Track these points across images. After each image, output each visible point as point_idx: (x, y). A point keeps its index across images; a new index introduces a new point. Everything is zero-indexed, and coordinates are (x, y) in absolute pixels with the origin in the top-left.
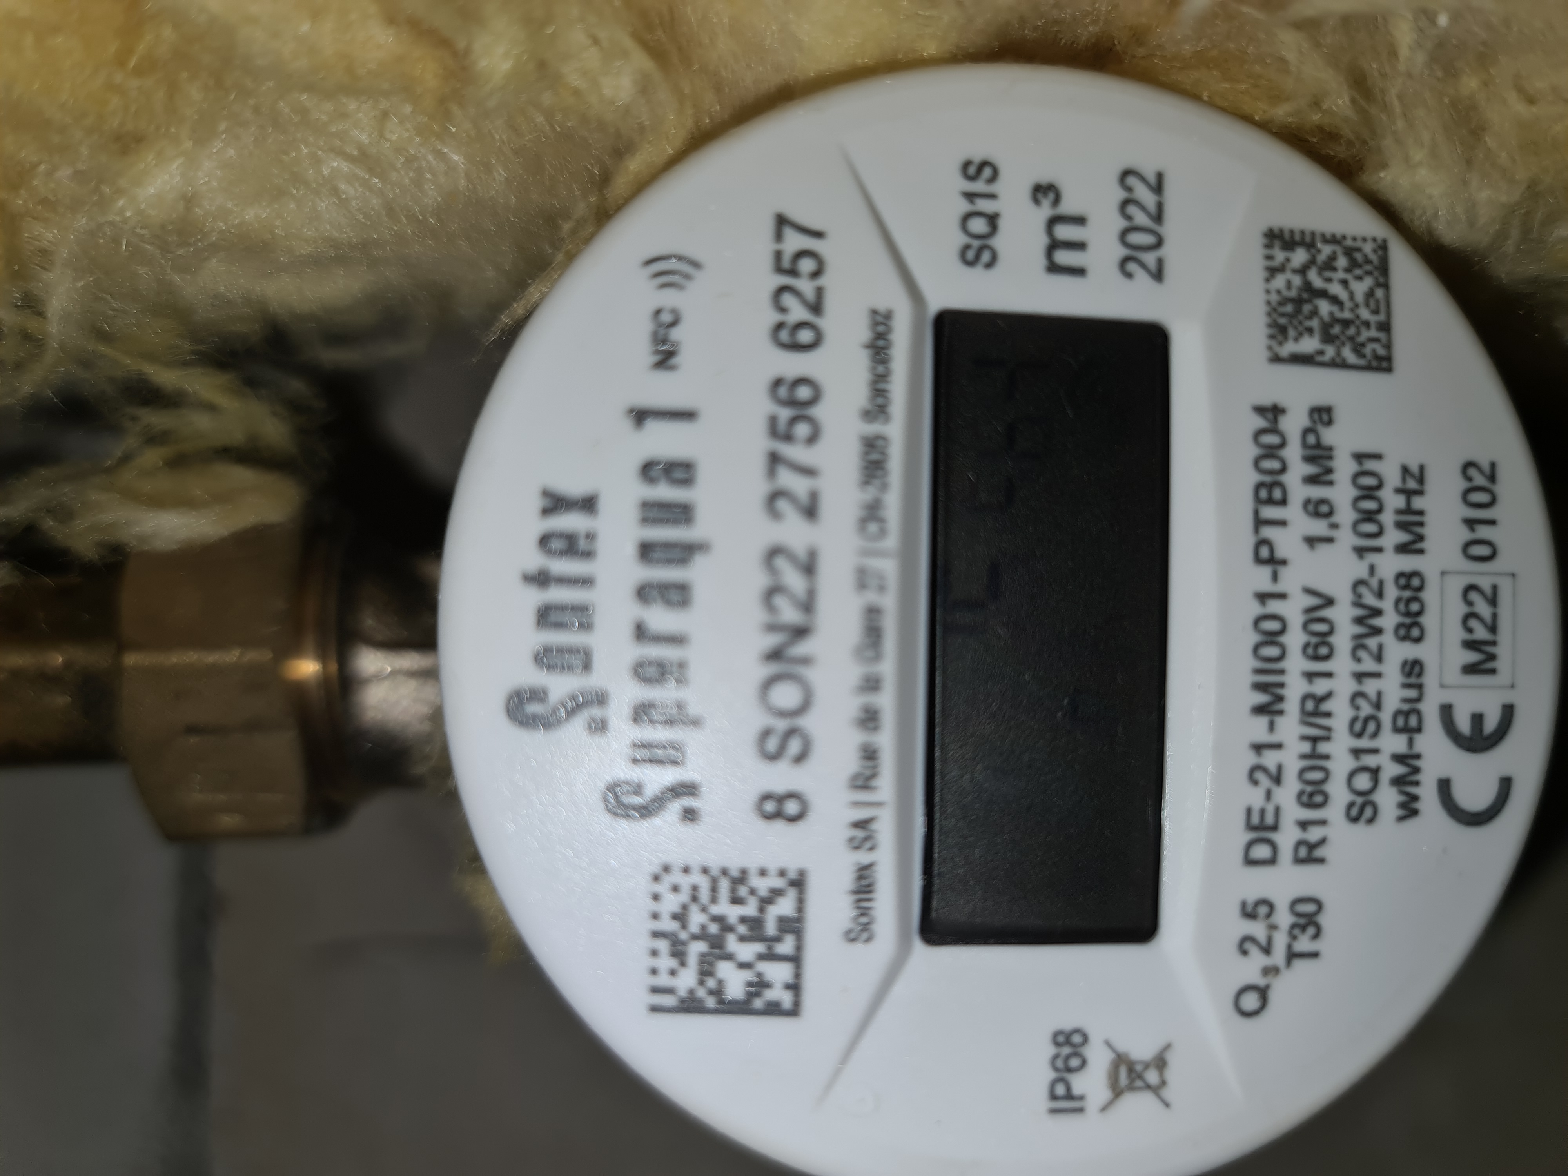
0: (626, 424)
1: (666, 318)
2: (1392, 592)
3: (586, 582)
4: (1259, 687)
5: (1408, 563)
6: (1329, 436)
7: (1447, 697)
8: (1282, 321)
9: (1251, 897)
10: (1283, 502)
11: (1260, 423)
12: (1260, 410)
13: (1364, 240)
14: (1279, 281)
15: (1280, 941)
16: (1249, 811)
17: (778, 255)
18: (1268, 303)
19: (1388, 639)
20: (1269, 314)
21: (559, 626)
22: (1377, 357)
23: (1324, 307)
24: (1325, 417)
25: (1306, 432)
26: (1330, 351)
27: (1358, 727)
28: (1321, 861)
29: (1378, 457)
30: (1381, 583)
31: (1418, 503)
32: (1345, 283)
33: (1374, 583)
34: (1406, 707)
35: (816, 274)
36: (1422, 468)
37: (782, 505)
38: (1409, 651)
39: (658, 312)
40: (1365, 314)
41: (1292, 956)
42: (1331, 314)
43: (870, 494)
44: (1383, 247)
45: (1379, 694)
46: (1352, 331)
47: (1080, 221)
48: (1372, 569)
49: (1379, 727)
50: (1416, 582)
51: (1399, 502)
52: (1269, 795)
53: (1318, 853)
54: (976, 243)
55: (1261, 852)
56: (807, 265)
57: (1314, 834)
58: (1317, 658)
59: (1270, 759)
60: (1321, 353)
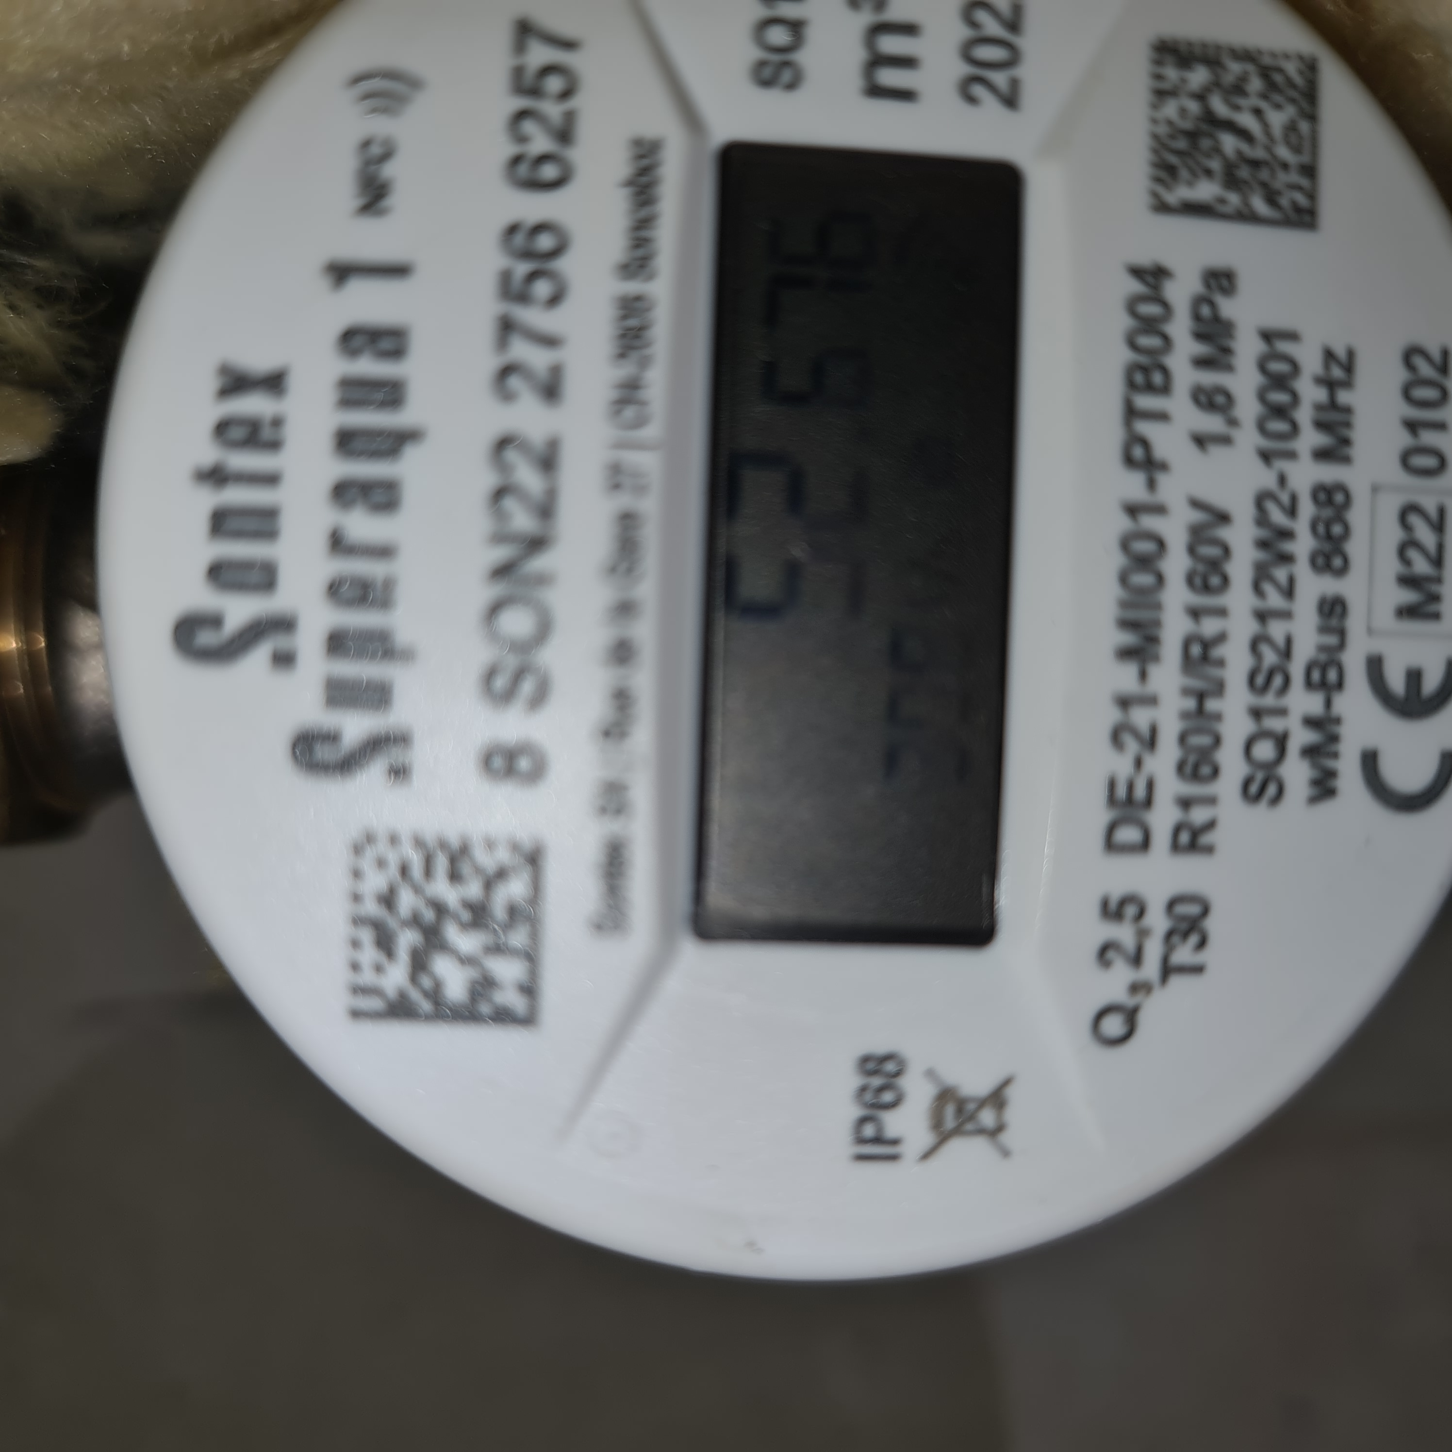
0: (322, 284)
1: (376, 150)
2: (1307, 509)
3: (271, 479)
4: (1126, 624)
5: (1329, 473)
6: (1228, 308)
7: (1377, 646)
8: (1173, 160)
9: (1116, 893)
10: (1165, 389)
11: (1136, 287)
12: (1137, 272)
13: (1287, 56)
14: (1170, 110)
15: (1153, 951)
16: (1112, 785)
17: (518, 72)
18: (1155, 137)
19: (1302, 570)
20: (1155, 151)
21: (239, 534)
22: (1298, 209)
23: (1229, 143)
24: (1225, 283)
25: (1198, 301)
26: (1234, 199)
27: (1260, 680)
28: (1209, 850)
29: (1292, 336)
30: (1294, 499)
31: (1344, 397)
32: (1258, 112)
33: (1285, 498)
34: (1323, 657)
35: (566, 94)
36: (1351, 354)
37: (515, 382)
38: (1329, 585)
39: (366, 144)
40: (1283, 152)
41: (1167, 970)
42: (1239, 153)
43: (625, 370)
44: (1311, 67)
45: (1289, 641)
46: (1264, 174)
47: (909, 29)
48: (1282, 480)
49: (1287, 681)
50: (1339, 498)
51: (1321, 395)
52: (1138, 763)
53: (1205, 839)
54: (776, 58)
55: (1128, 834)
56: (554, 84)
57: (1199, 815)
58: (1206, 589)
59: (1141, 717)
60: (1222, 201)
